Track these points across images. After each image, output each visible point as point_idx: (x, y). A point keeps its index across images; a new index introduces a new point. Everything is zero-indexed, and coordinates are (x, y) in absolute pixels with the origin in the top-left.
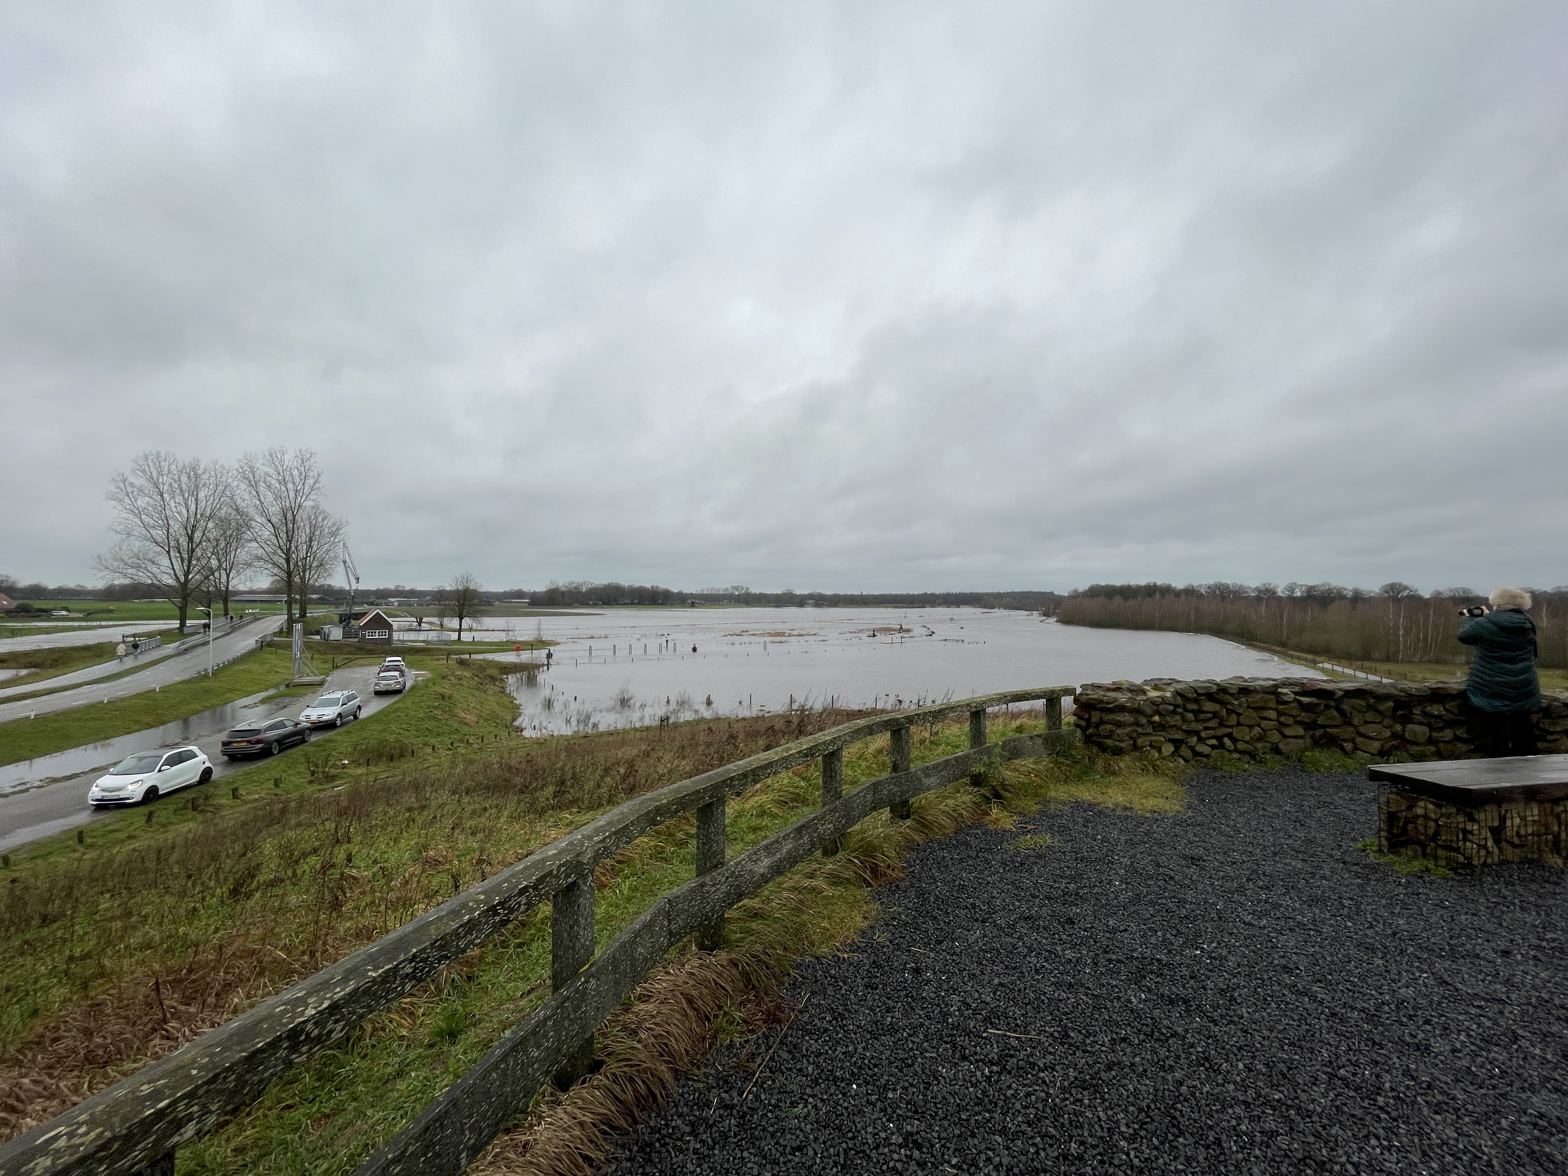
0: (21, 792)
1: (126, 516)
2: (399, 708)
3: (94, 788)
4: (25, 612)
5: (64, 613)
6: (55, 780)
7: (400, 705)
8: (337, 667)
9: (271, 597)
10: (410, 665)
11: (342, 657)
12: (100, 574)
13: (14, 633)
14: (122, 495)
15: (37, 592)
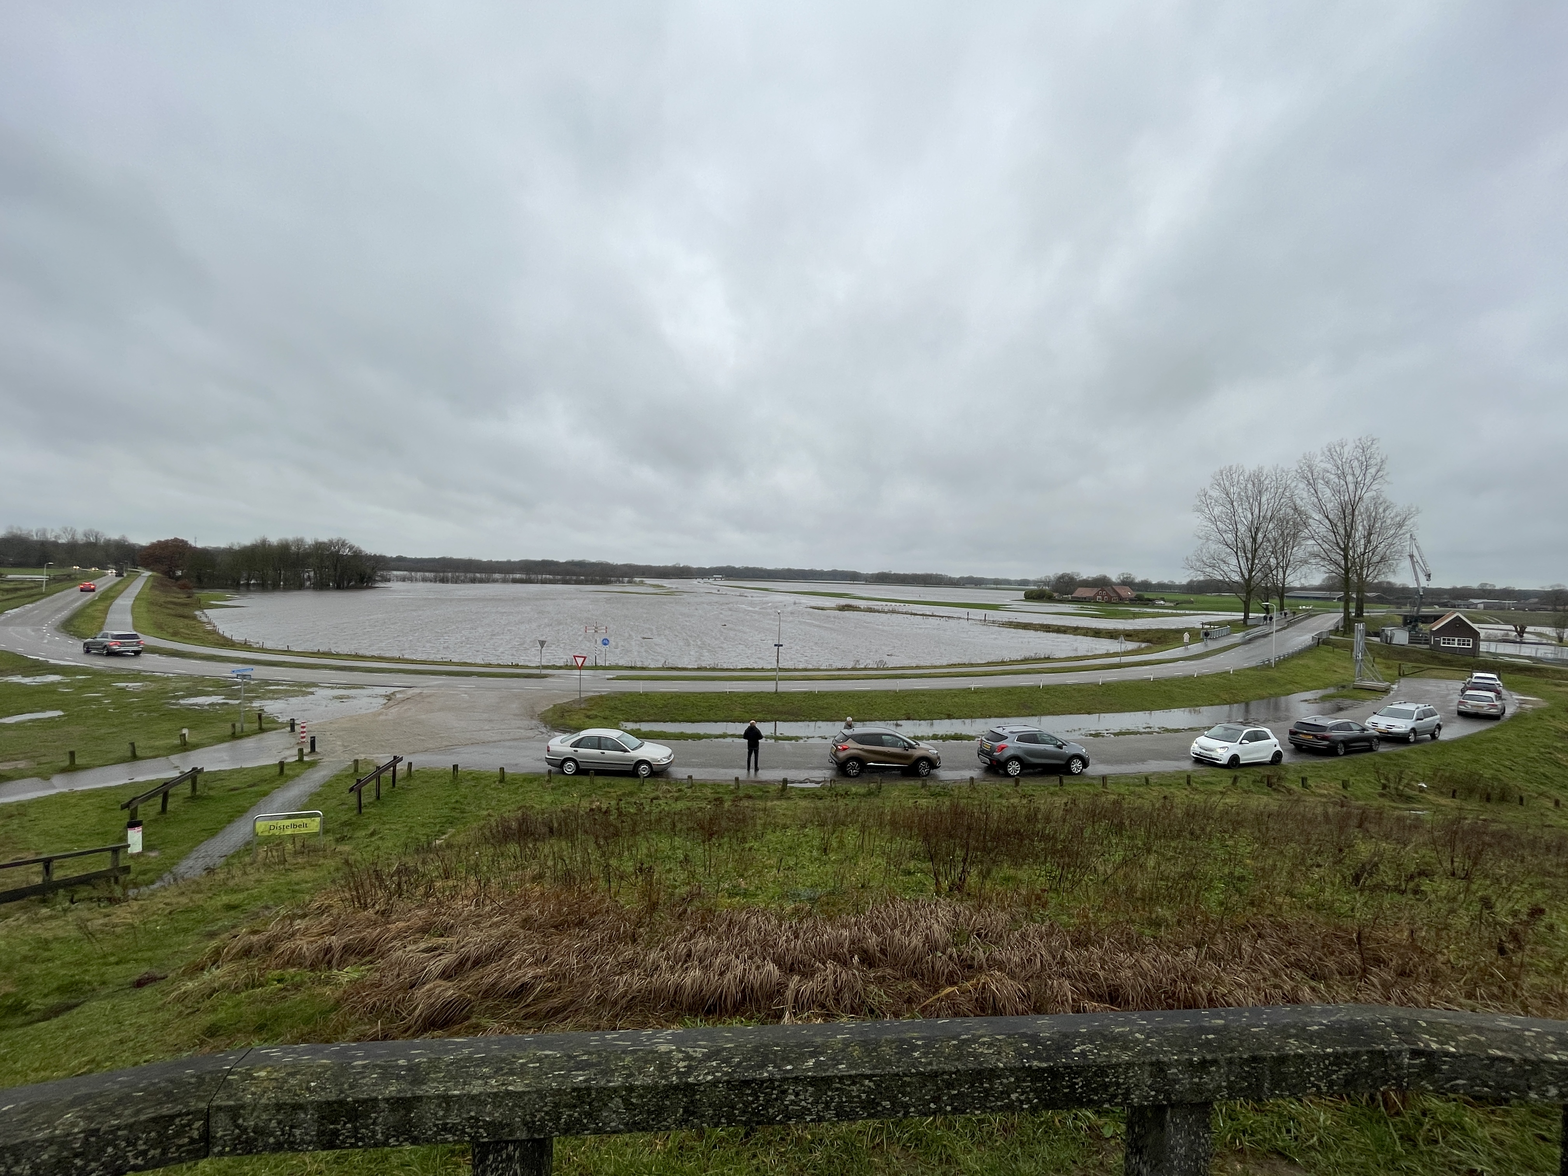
0: (1148, 733)
1: (1205, 524)
2: (1495, 739)
3: (1194, 744)
4: (1139, 601)
5: (1162, 602)
6: (1167, 730)
7: (1497, 734)
8: (1404, 676)
9: (1327, 594)
10: (1510, 686)
11: (1410, 664)
12: (1188, 572)
13: (1135, 616)
14: (1203, 507)
15: (1146, 586)
